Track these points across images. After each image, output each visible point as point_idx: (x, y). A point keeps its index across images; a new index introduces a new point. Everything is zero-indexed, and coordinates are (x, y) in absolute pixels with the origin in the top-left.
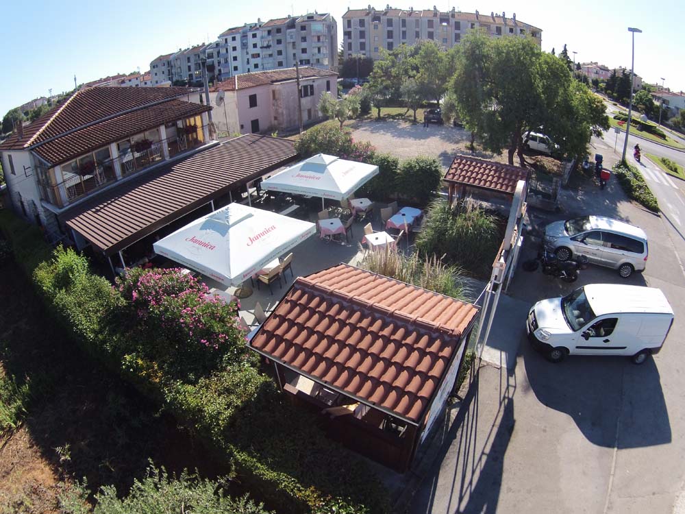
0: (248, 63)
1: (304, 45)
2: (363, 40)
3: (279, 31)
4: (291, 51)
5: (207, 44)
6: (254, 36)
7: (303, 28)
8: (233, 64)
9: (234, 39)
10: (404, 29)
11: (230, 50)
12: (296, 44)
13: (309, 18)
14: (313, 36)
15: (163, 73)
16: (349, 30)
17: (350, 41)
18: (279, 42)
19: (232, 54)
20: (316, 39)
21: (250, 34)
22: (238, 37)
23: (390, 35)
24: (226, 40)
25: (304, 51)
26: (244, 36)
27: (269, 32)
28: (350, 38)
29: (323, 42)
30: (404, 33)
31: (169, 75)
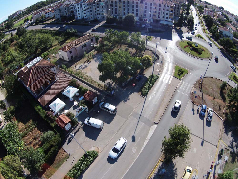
0: (83, 12)
1: (98, 9)
2: (116, 8)
3: (90, 4)
4: (95, 10)
6: (84, 4)
7: (98, 4)
8: (78, 12)
9: (78, 5)
10: (129, 4)
11: (77, 8)
12: (96, 9)
13: (99, 0)
15: (58, 12)
16: (112, 4)
17: (112, 7)
18: (91, 8)
19: (78, 10)
20: (102, 7)
21: (83, 4)
22: (79, 4)
23: (124, 6)
24: (76, 5)
25: (98, 11)
26: (81, 4)
27: (88, 5)
28: (112, 6)
29: (104, 8)
30: (129, 5)
31: (60, 13)
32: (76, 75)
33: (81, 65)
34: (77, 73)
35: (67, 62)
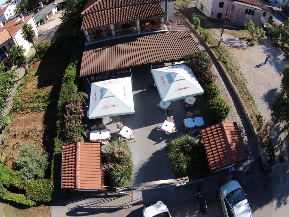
32: (214, 49)
33: (232, 38)
34: (218, 47)
35: (207, 19)
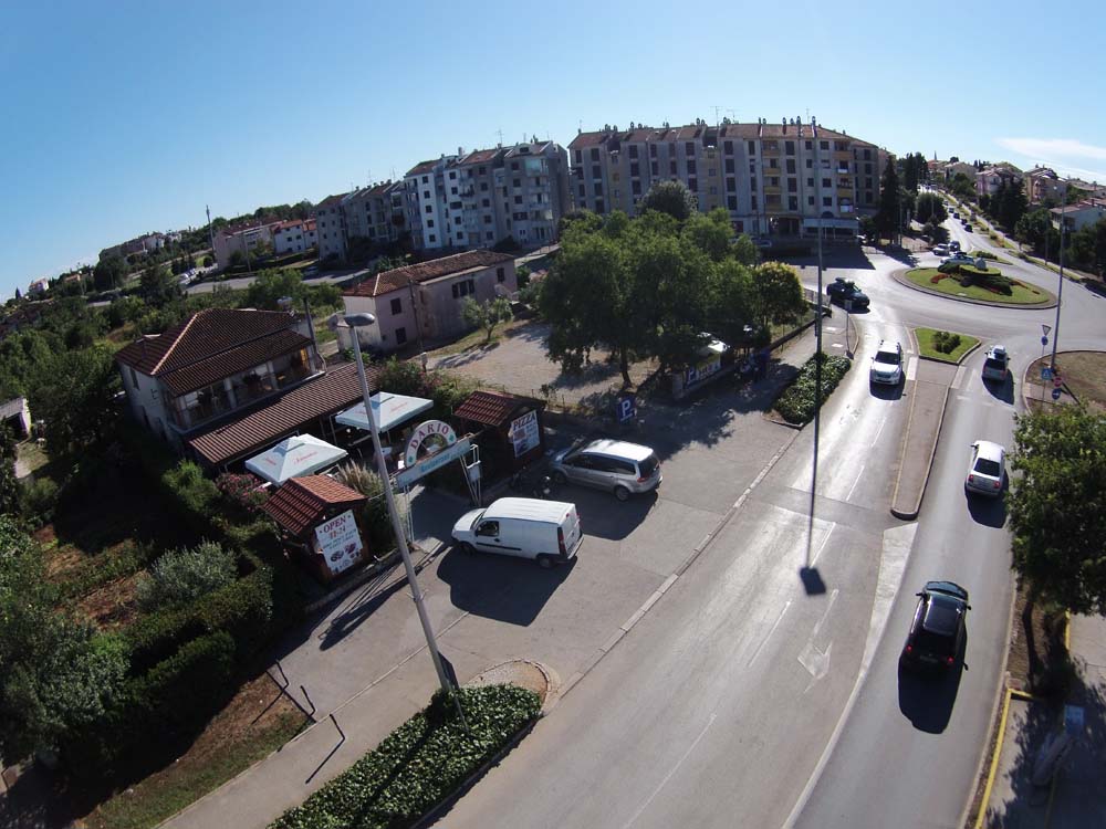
0: (447, 214)
1: (518, 191)
2: (598, 181)
3: (482, 170)
4: (502, 200)
5: (393, 182)
6: (453, 176)
7: (515, 166)
8: (425, 217)
9: (425, 180)
10: (654, 159)
11: (421, 196)
12: (508, 190)
13: (522, 150)
14: (530, 178)
15: (334, 223)
16: (579, 165)
17: (581, 181)
18: (484, 187)
22: (431, 177)
23: (635, 169)
24: (415, 180)
25: (518, 200)
26: (439, 176)
28: (581, 178)
29: (543, 186)
30: (655, 165)
31: (342, 226)
33: (446, 357)
